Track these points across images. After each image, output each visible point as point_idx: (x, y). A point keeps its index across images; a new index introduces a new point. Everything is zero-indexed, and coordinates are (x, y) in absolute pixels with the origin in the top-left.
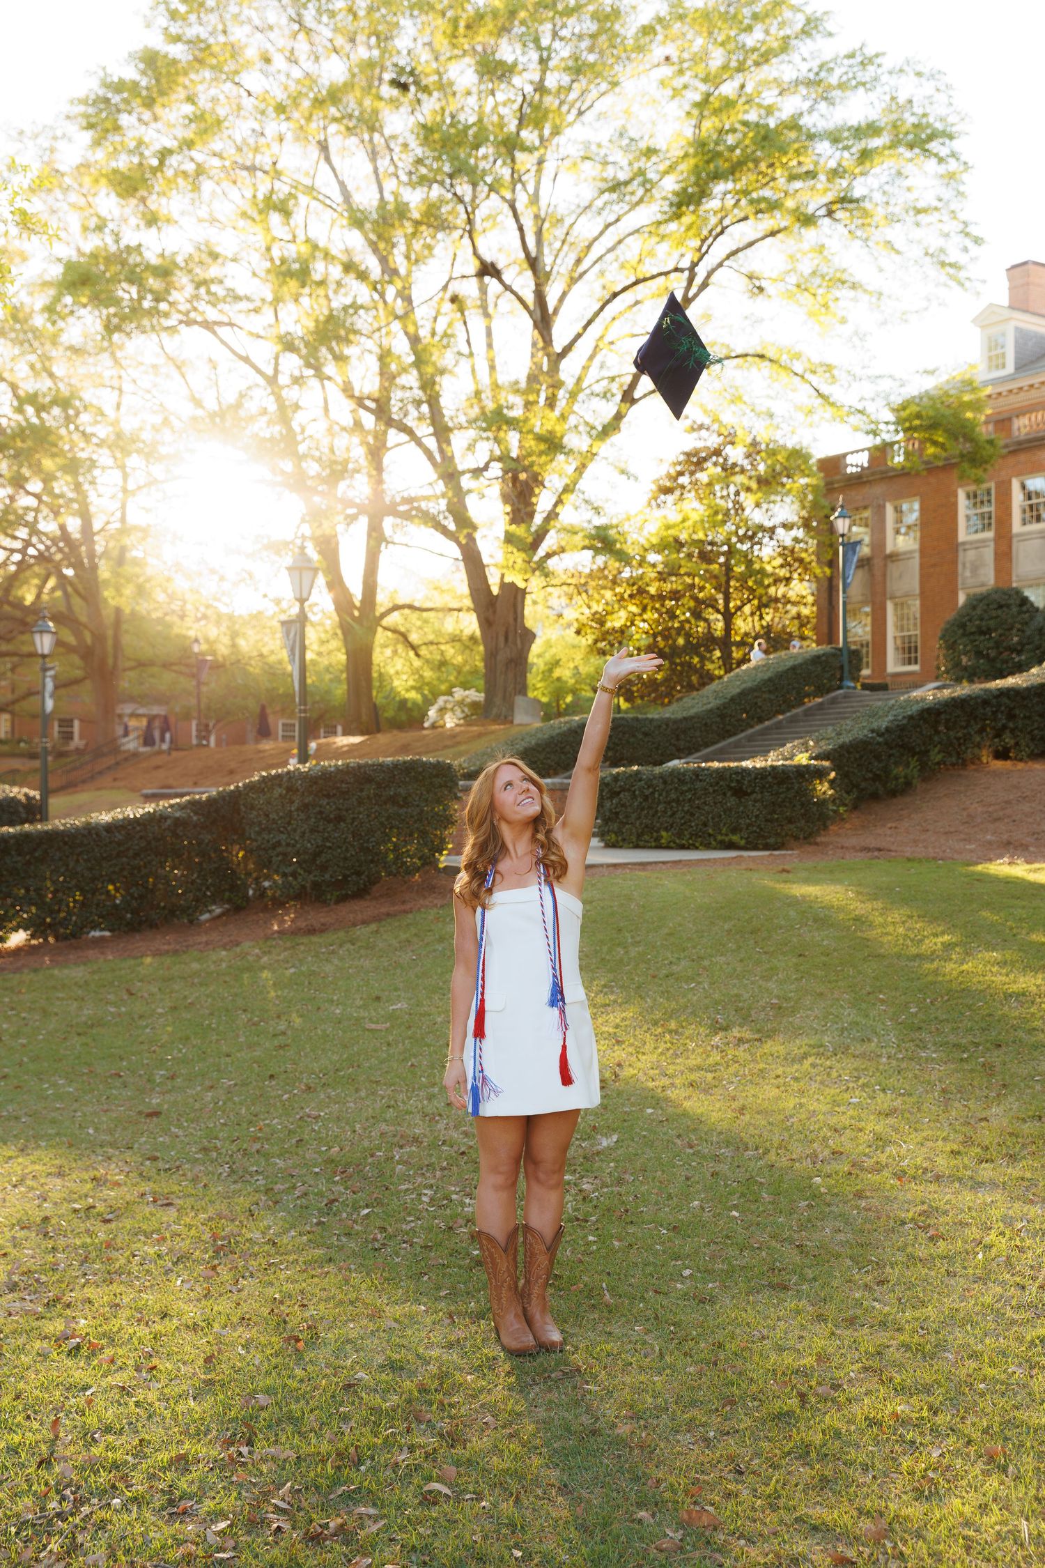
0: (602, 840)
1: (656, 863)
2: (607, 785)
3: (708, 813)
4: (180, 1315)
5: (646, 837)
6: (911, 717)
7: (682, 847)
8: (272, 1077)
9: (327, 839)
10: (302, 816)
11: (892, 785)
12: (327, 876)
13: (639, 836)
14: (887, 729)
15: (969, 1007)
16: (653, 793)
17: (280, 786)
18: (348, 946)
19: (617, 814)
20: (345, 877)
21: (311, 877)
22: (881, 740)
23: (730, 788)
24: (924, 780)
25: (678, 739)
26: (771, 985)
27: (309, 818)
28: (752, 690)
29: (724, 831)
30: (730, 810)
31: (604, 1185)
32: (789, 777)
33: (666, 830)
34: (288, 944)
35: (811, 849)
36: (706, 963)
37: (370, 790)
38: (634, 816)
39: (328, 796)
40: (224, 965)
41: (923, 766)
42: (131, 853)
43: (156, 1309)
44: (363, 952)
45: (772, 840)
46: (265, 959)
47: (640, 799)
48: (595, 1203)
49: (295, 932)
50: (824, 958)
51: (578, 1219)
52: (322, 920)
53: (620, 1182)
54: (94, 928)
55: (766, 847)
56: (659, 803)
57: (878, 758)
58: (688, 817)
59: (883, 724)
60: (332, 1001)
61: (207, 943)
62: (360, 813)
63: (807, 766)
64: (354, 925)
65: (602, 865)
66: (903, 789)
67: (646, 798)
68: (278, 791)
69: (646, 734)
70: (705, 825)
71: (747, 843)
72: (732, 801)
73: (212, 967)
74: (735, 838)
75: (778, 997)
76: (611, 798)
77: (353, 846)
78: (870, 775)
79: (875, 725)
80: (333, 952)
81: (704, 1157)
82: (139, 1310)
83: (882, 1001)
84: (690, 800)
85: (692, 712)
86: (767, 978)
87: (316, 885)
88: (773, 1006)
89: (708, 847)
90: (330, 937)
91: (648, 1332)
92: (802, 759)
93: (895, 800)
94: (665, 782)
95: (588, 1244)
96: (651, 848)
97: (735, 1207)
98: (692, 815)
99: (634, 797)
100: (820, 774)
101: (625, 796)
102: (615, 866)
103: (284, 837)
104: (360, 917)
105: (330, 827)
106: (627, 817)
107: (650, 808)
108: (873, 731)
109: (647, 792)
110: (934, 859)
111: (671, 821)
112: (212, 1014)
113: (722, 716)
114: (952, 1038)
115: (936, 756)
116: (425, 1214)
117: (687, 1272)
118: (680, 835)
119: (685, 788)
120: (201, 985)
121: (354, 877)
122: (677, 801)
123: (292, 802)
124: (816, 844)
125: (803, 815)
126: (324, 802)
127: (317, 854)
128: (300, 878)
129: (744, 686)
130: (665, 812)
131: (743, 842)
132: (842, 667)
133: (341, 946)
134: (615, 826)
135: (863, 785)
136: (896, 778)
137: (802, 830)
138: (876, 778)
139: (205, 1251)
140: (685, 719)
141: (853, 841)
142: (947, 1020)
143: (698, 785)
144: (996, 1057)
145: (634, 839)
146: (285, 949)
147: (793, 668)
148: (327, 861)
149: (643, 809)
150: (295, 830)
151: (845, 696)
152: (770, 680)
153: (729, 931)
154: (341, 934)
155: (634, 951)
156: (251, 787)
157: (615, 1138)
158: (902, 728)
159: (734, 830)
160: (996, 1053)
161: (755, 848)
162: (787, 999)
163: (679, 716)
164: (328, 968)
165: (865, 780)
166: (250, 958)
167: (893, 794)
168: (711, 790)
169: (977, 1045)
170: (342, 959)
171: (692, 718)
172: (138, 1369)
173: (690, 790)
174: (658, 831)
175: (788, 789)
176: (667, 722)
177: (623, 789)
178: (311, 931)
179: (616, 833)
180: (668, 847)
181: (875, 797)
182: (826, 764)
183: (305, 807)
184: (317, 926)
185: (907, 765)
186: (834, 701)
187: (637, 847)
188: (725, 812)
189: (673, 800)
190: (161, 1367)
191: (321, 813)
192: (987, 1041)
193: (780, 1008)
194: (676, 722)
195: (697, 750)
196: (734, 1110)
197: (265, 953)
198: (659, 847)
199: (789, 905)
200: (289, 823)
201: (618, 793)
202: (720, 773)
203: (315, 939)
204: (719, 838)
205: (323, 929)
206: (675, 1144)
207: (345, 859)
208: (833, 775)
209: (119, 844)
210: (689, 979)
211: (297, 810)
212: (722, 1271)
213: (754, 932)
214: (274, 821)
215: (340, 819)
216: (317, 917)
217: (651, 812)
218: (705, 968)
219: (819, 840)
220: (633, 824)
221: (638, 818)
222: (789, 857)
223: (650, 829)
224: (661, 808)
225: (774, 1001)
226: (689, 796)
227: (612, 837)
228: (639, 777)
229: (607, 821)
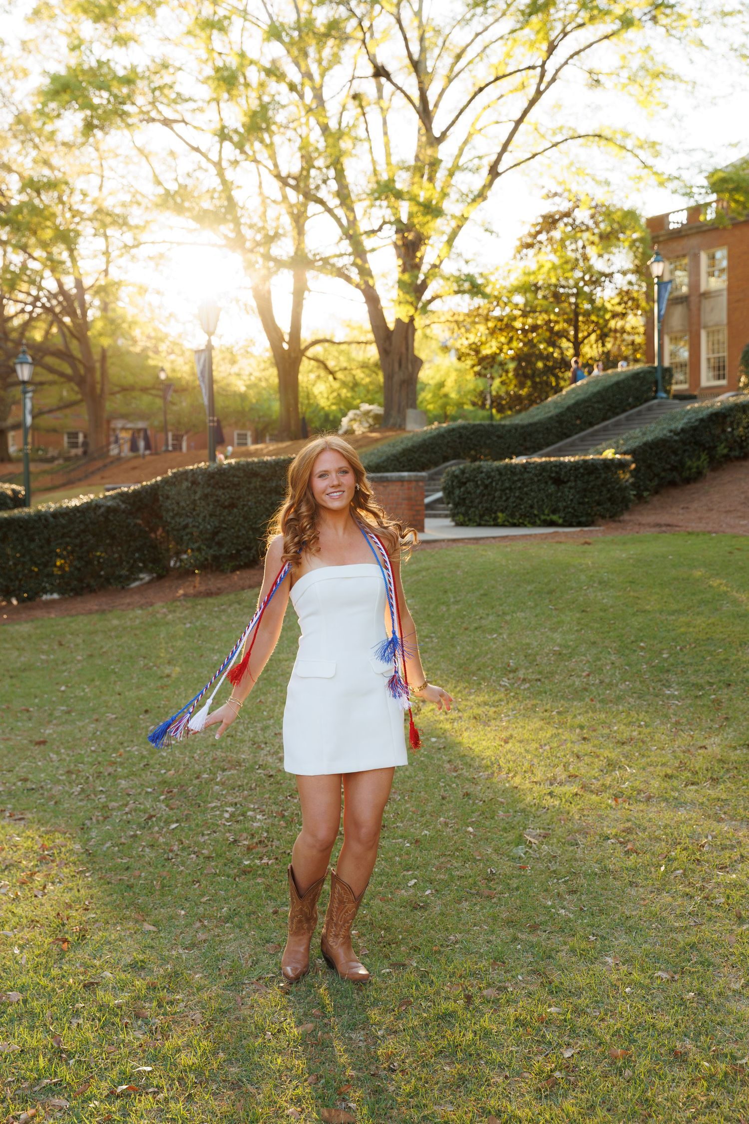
0: (453, 520)
1: (487, 538)
2: (457, 477)
3: (534, 498)
5: (487, 518)
6: (702, 420)
7: (514, 525)
8: (146, 711)
9: (222, 522)
10: (203, 503)
11: (686, 474)
12: (224, 551)
13: (481, 517)
14: (683, 430)
15: (710, 653)
16: (491, 483)
17: (187, 480)
18: (236, 606)
19: (464, 499)
20: (238, 551)
21: (211, 552)
22: (676, 438)
23: (551, 478)
24: (714, 470)
25: (525, 440)
26: (556, 636)
27: (208, 505)
28: (584, 401)
29: (546, 512)
30: (551, 495)
32: (597, 469)
33: (502, 511)
34: (189, 605)
35: (613, 525)
36: (508, 618)
37: (257, 482)
38: (477, 501)
39: (223, 488)
40: (138, 621)
41: (712, 459)
42: (73, 534)
44: (246, 610)
45: (583, 519)
46: (170, 617)
47: (481, 488)
49: (198, 595)
50: (601, 614)
52: (219, 585)
54: (46, 593)
55: (579, 524)
56: (496, 490)
57: (675, 453)
58: (518, 501)
59: (679, 425)
60: (213, 649)
61: (129, 604)
62: (248, 501)
63: (612, 460)
64: (243, 589)
65: (443, 540)
66: (693, 478)
67: (486, 487)
68: (186, 484)
69: (499, 437)
70: (532, 507)
71: (565, 521)
72: (552, 488)
73: (129, 623)
74: (555, 518)
75: (560, 645)
76: (460, 487)
77: (244, 527)
78: (668, 466)
79: (673, 427)
80: (224, 611)
81: (463, 780)
83: (642, 648)
84: (520, 488)
85: (536, 419)
86: (553, 630)
87: (216, 558)
88: (555, 653)
89: (534, 524)
90: (223, 599)
92: (609, 454)
93: (689, 487)
94: (500, 474)
96: (490, 526)
97: (472, 824)
98: (522, 499)
99: (477, 486)
100: (622, 465)
101: (470, 485)
102: (454, 540)
103: (190, 520)
104: (248, 583)
105: (226, 512)
106: (472, 502)
107: (489, 494)
108: (671, 431)
109: (487, 482)
110: (709, 532)
111: (505, 504)
112: (119, 661)
113: (560, 422)
114: (693, 679)
115: (722, 450)
116: (221, 828)
117: (413, 882)
118: (512, 515)
119: (516, 478)
120: (117, 637)
121: (245, 552)
122: (510, 489)
123: (195, 493)
124: (620, 521)
125: (610, 499)
126: (220, 492)
127: (215, 533)
128: (203, 553)
129: (578, 398)
130: (501, 497)
131: (560, 521)
132: (656, 383)
133: (230, 605)
134: (463, 509)
135: (663, 474)
136: (690, 468)
137: (608, 510)
138: (674, 469)
140: (531, 425)
141: (652, 519)
142: (691, 664)
143: (526, 476)
144: (724, 694)
145: (478, 520)
146: (187, 608)
147: (617, 384)
148: (224, 539)
149: (484, 495)
150: (198, 515)
151: (659, 405)
152: (599, 392)
153: (530, 592)
154: (232, 597)
155: (454, 609)
156: (166, 481)
158: (695, 429)
159: (554, 512)
160: (726, 691)
161: (570, 525)
162: (567, 647)
163: (526, 422)
164: (217, 623)
165: (664, 470)
166: (159, 616)
167: (688, 481)
168: (536, 479)
169: (711, 684)
170: (229, 616)
171: (535, 424)
173: (519, 480)
174: (495, 513)
175: (597, 478)
176: (516, 427)
177: (469, 480)
178: (209, 594)
179: (464, 515)
180: (503, 525)
181: (673, 484)
182: (628, 457)
183: (206, 497)
184: (214, 590)
185: (699, 458)
186: (650, 409)
187: (479, 525)
188: (547, 497)
189: (507, 488)
191: (217, 501)
192: (720, 681)
193: (560, 654)
194: (523, 427)
195: (540, 449)
196: (501, 740)
197: (170, 611)
198: (496, 525)
199: (581, 571)
200: (194, 510)
201: (465, 483)
202: (543, 467)
203: (210, 600)
204: (543, 517)
205: (218, 593)
206: (444, 768)
207: (238, 537)
208: (633, 466)
209: (64, 527)
210: (493, 631)
211: (200, 499)
212: (443, 881)
213: (551, 592)
214: (183, 508)
215: (233, 506)
216: (215, 583)
217: (491, 498)
218: (506, 622)
219: (621, 518)
220: (476, 507)
221: (481, 502)
222: (595, 533)
223: (489, 511)
224: (497, 494)
225: (557, 648)
226: (519, 484)
227: (461, 518)
228: (479, 470)
229: (456, 505)
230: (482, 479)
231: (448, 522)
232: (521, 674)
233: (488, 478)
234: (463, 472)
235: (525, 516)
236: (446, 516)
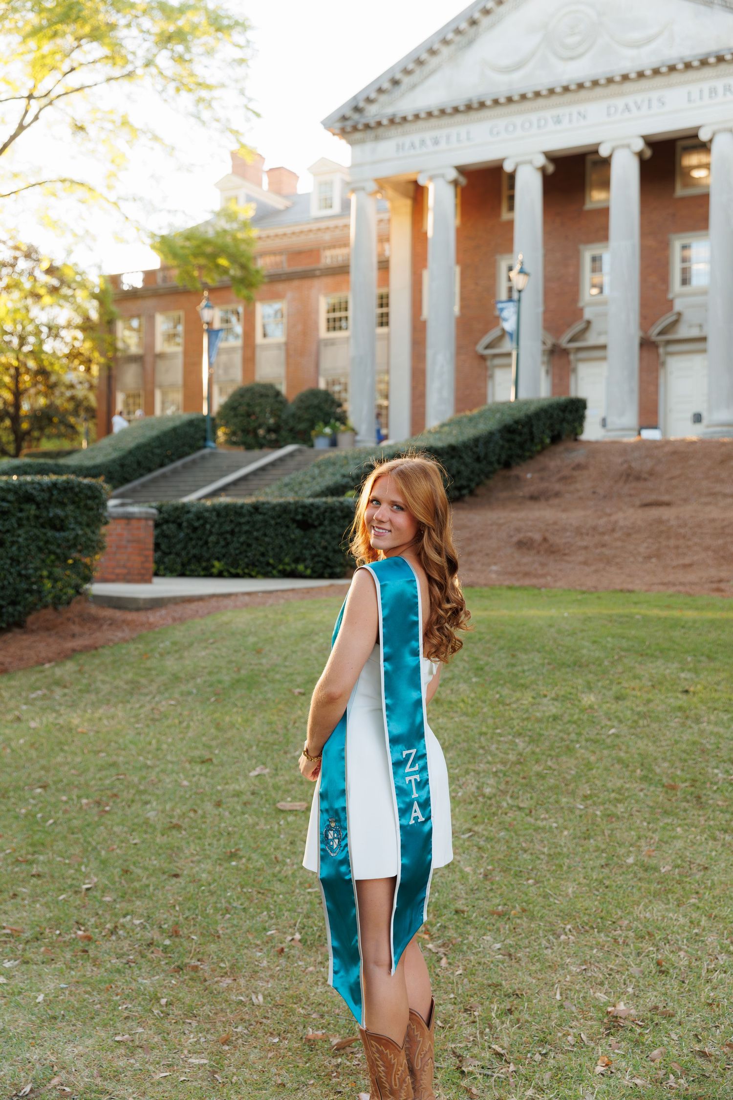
3: (268, 544)
7: (237, 576)
16: (203, 525)
23: (294, 520)
29: (287, 560)
30: (293, 541)
33: (218, 559)
45: (338, 570)
55: (333, 576)
56: (211, 533)
58: (244, 547)
67: (195, 529)
70: (264, 555)
71: (313, 571)
72: (297, 533)
74: (301, 567)
84: (246, 532)
89: (267, 575)
94: (219, 515)
96: (197, 576)
98: (249, 545)
107: (199, 539)
109: (196, 524)
111: (224, 551)
118: (234, 565)
119: (243, 520)
122: (232, 533)
130: (217, 543)
131: (307, 572)
143: (257, 517)
145: (179, 567)
149: (190, 540)
159: (299, 560)
161: (321, 576)
168: (273, 522)
173: (248, 522)
174: (208, 560)
180: (220, 575)
187: (182, 575)
188: (287, 542)
189: (227, 532)
198: (209, 576)
202: (284, 508)
204: (281, 567)
217: (200, 543)
220: (178, 554)
221: (184, 548)
223: (198, 559)
224: (212, 539)
226: (246, 528)
230: (189, 521)
233: (198, 518)
235: (254, 565)
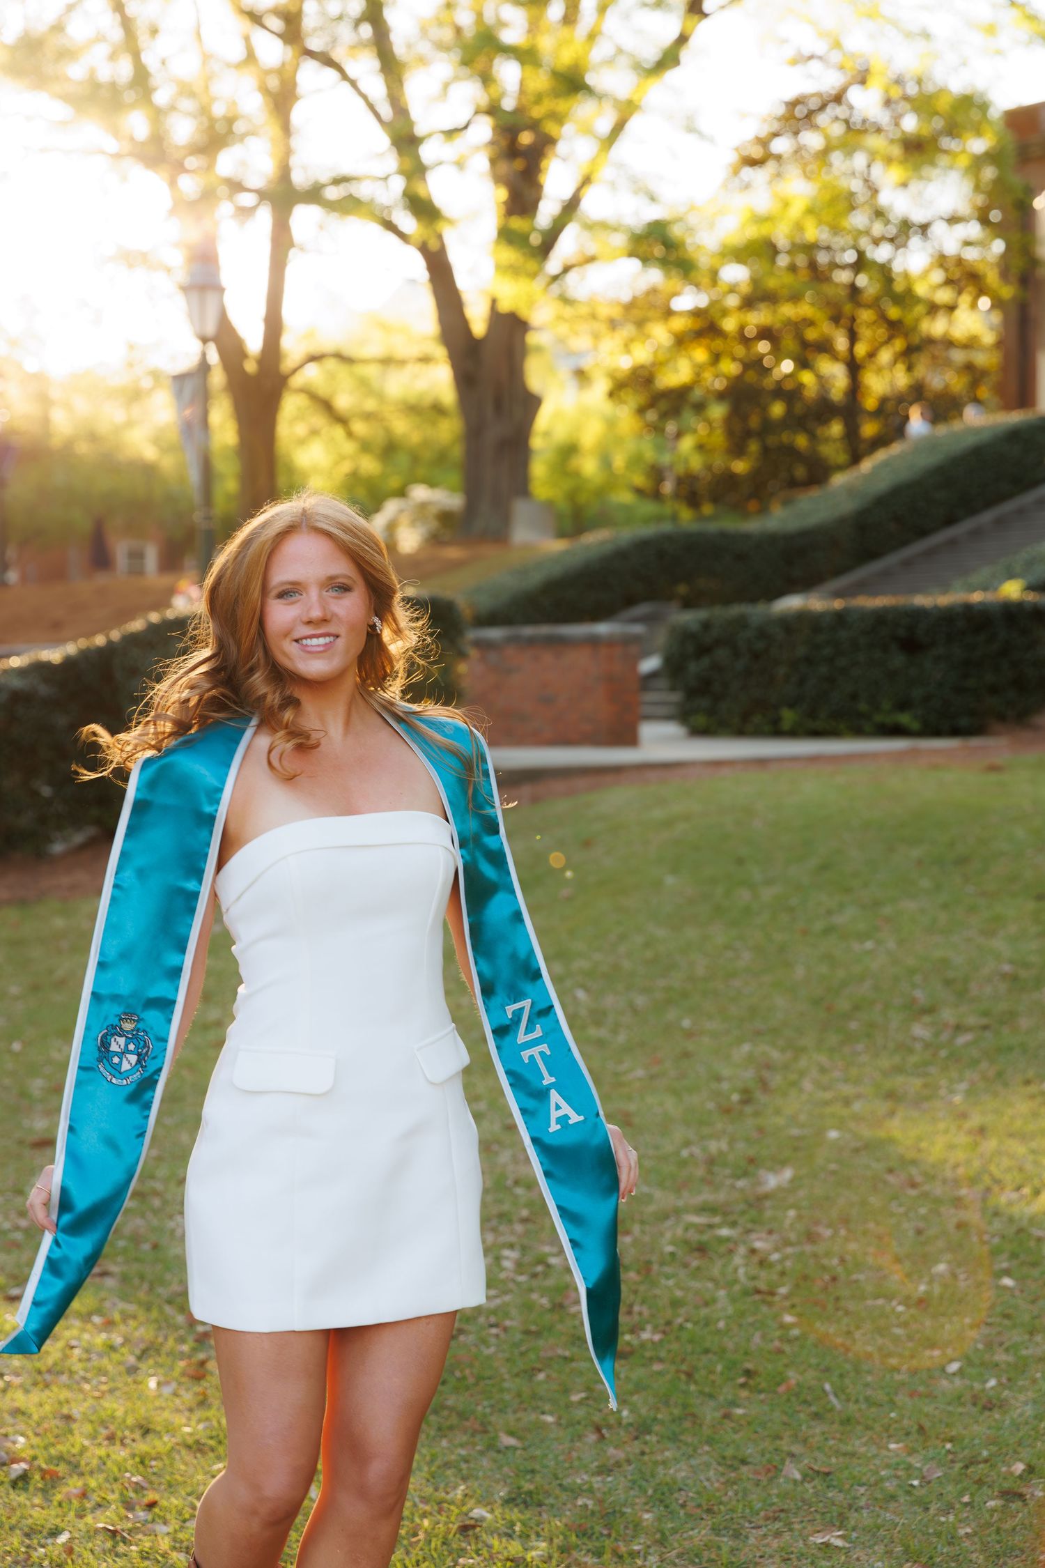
0: (684, 725)
2: (691, 635)
3: (859, 679)
4: (171, 1429)
5: (756, 718)
7: (816, 734)
16: (768, 648)
19: (708, 682)
23: (894, 638)
25: (790, 564)
26: (999, 944)
29: (885, 707)
30: (895, 673)
31: (787, 1243)
32: (990, 622)
33: (791, 706)
36: (887, 910)
38: (736, 685)
43: (130, 1421)
45: (964, 722)
47: (746, 658)
48: (779, 1268)
51: (758, 1292)
53: (811, 1237)
55: (955, 732)
56: (777, 663)
58: (824, 686)
63: (1020, 603)
67: (756, 656)
69: (738, 557)
70: (854, 697)
71: (925, 724)
72: (898, 660)
74: (904, 719)
75: (1011, 962)
76: (698, 657)
81: (938, 1201)
82: (103, 1423)
84: (829, 659)
88: (1004, 976)
89: (858, 732)
91: (912, 1452)
92: (1010, 591)
95: (783, 1326)
96: (764, 736)
97: (1007, 1272)
98: (832, 682)
99: (737, 655)
100: (1039, 614)
101: (722, 654)
106: (725, 687)
107: (763, 672)
109: (758, 647)
111: (798, 691)
116: (511, 1286)
117: (954, 1367)
118: (812, 714)
119: (823, 639)
122: (809, 661)
125: (1015, 682)
130: (788, 678)
131: (915, 726)
134: (706, 702)
137: (1011, 704)
139: (182, 1340)
140: (800, 532)
145: (737, 723)
149: (750, 674)
153: (920, 862)
155: (767, 894)
157: (788, 1174)
159: (903, 706)
161: (937, 734)
162: (1026, 965)
168: (863, 641)
172: (129, 1506)
173: (830, 642)
174: (776, 708)
175: (990, 639)
177: (719, 643)
179: (707, 713)
180: (792, 734)
187: (741, 734)
188: (887, 676)
189: (801, 660)
190: (164, 1503)
193: (1015, 978)
196: (970, 1132)
198: (777, 733)
199: (1013, 820)
201: (710, 650)
204: (878, 718)
206: (885, 1183)
210: (862, 937)
212: (1008, 1364)
213: (962, 861)
217: (765, 678)
218: (885, 919)
220: (735, 698)
221: (744, 688)
222: (996, 747)
223: (762, 705)
224: (781, 672)
225: (1007, 968)
226: (827, 651)
227: (701, 720)
228: (742, 622)
229: (692, 693)
230: (748, 642)
231: (672, 729)
232: (948, 1015)
234: (706, 626)
235: (840, 714)
236: (668, 718)
